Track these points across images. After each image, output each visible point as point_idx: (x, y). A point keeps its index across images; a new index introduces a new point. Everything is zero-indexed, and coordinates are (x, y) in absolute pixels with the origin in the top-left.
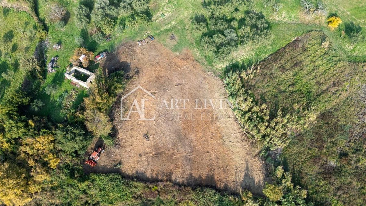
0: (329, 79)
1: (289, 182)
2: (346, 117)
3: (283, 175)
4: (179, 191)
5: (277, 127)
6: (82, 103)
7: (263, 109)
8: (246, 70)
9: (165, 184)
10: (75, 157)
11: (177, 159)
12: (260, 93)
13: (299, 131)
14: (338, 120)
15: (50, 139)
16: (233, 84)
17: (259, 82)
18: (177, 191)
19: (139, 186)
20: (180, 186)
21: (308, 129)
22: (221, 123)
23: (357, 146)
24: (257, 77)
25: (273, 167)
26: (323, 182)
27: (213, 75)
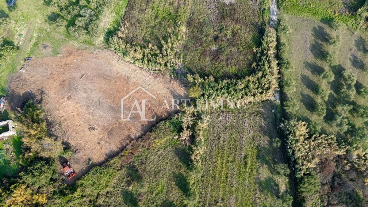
1: (200, 79)
2: (201, 14)
3: (194, 78)
4: (144, 141)
6: (22, 146)
7: (152, 48)
8: (119, 30)
9: (131, 144)
10: (54, 182)
11: (125, 124)
12: (141, 39)
13: (183, 44)
14: (199, 19)
15: (23, 188)
16: (119, 46)
17: (134, 32)
18: (142, 142)
19: (116, 161)
20: (141, 137)
21: (187, 39)
22: (133, 78)
23: (219, 27)
24: (130, 29)
25: (185, 79)
26: (217, 63)
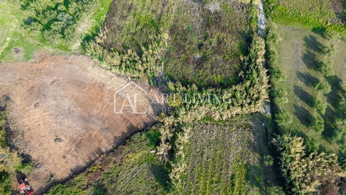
0: (158, 4)
1: (181, 87)
2: (185, 21)
3: (175, 87)
4: (115, 155)
5: (148, 59)
7: (131, 55)
8: (97, 35)
9: (100, 159)
11: (96, 136)
12: (120, 45)
13: (164, 51)
14: (183, 27)
16: (96, 51)
17: (114, 38)
18: (113, 156)
19: (82, 178)
20: (113, 151)
21: (169, 46)
22: (109, 85)
23: (204, 34)
24: (110, 35)
25: (166, 87)
26: (201, 72)
27: (75, 56)
